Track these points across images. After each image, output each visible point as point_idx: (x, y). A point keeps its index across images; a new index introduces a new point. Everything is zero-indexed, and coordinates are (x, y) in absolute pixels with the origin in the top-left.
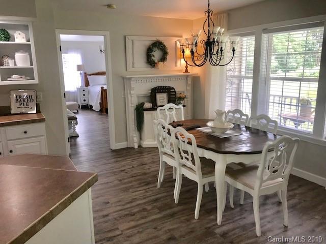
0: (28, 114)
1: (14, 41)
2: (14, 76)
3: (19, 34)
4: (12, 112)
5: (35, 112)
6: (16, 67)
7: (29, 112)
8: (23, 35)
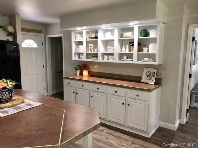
0: (149, 84)
1: (149, 36)
2: (145, 58)
3: (153, 31)
4: (142, 81)
5: (153, 83)
6: (148, 53)
7: (150, 83)
8: (155, 32)
